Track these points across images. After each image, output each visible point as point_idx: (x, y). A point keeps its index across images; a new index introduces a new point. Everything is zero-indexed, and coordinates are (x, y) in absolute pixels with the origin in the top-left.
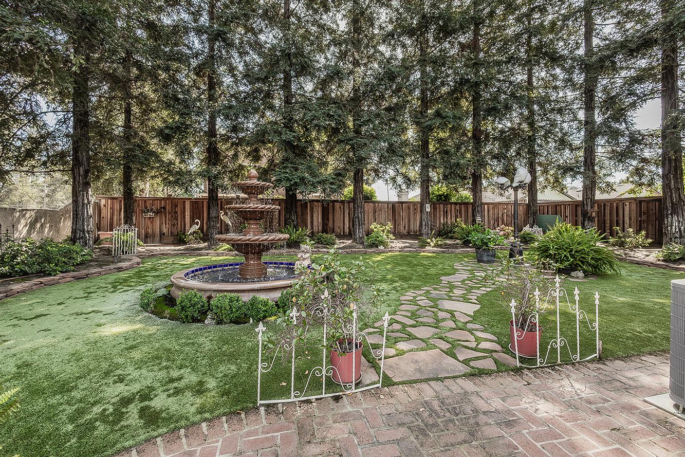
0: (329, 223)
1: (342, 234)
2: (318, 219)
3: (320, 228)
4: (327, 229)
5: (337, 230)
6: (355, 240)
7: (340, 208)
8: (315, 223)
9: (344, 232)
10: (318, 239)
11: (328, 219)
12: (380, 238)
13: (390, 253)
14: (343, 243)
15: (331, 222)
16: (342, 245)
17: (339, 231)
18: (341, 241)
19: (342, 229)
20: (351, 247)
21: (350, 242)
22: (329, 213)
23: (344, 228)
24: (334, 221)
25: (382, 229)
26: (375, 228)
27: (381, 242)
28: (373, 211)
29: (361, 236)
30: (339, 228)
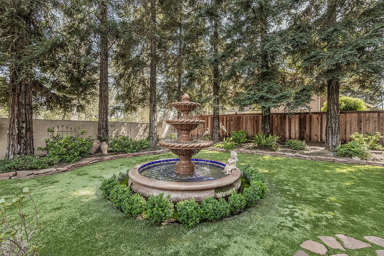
0: (306, 131)
1: (319, 140)
2: (295, 128)
3: (297, 135)
4: (304, 137)
5: (314, 137)
6: (328, 148)
7: (318, 118)
8: (293, 131)
9: (321, 140)
10: (288, 145)
11: (305, 128)
12: (356, 149)
13: (367, 166)
14: (315, 149)
15: (308, 130)
16: (312, 151)
17: (316, 138)
18: (313, 147)
19: (319, 137)
20: (319, 154)
21: (323, 148)
22: (306, 123)
23: (321, 136)
24: (310, 130)
25: (366, 138)
26: (357, 137)
27: (356, 153)
28: (358, 120)
29: (334, 144)
30: (316, 135)
